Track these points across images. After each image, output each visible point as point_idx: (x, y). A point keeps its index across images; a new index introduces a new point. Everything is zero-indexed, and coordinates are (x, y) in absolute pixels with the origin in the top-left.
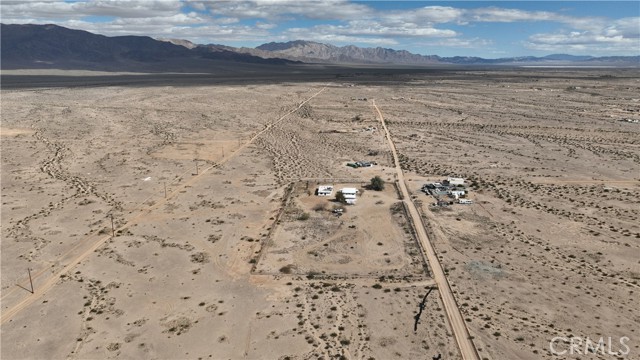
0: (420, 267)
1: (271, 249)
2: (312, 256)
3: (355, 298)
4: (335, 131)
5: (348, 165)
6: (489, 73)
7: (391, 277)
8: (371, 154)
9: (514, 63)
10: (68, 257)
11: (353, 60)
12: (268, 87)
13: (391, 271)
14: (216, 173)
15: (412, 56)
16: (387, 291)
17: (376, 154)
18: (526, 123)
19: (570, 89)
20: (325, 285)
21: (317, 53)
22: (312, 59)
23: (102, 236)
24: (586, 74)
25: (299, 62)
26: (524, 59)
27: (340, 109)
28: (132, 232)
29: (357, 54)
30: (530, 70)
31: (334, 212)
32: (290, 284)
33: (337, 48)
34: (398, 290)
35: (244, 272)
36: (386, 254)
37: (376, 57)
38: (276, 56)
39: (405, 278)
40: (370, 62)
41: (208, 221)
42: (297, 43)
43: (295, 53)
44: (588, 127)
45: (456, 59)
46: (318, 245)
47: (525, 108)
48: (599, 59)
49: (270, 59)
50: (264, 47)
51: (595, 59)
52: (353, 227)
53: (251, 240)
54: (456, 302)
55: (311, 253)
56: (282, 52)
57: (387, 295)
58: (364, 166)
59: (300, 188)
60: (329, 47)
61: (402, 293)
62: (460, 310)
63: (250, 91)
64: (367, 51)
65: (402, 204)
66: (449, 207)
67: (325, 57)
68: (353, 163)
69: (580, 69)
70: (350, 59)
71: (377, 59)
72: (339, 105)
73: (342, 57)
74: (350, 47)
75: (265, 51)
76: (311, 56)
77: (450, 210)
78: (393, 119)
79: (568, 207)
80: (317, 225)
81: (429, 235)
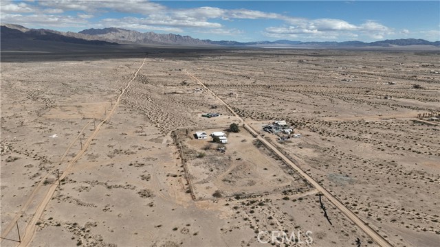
0: (302, 182)
1: (194, 181)
2: (227, 183)
3: (278, 208)
4: (175, 93)
5: (203, 116)
6: (246, 51)
7: (290, 191)
8: (213, 108)
9: (257, 45)
10: (31, 207)
11: (153, 42)
12: (101, 62)
13: (286, 187)
14: (109, 128)
15: (193, 40)
16: (294, 201)
17: (216, 107)
18: (292, 84)
19: (301, 61)
20: (252, 202)
21: (127, 37)
22: (123, 41)
23: (48, 186)
24: (303, 53)
25: (114, 44)
26: (264, 43)
27: (167, 77)
28: (74, 180)
29: (156, 38)
30: (269, 50)
31: (219, 150)
32: (227, 205)
33: (140, 34)
34: (301, 199)
35: (188, 200)
36: (275, 176)
37: (169, 40)
38: (96, 39)
39: (299, 190)
40: (165, 44)
41: (131, 165)
42: (111, 30)
43: (110, 37)
44: (329, 85)
45: (222, 42)
46: (225, 174)
47: (285, 74)
48: (305, 43)
49: (92, 41)
50: (85, 32)
51: (302, 43)
52: (239, 159)
53: (175, 176)
54: (341, 202)
55: (224, 180)
56: (101, 36)
57: (296, 203)
58: (214, 116)
59: (181, 135)
60: (136, 33)
61: (304, 201)
62: (346, 206)
63: (88, 65)
64: (162, 36)
65: (258, 140)
66: (289, 140)
67: (133, 40)
68: (206, 114)
69: (297, 49)
70: (150, 41)
71: (170, 42)
72: (165, 74)
73: (145, 40)
74: (150, 33)
75: (87, 35)
76: (122, 39)
77: (291, 142)
78: (209, 83)
79: (355, 134)
80: (213, 160)
81: (291, 159)
